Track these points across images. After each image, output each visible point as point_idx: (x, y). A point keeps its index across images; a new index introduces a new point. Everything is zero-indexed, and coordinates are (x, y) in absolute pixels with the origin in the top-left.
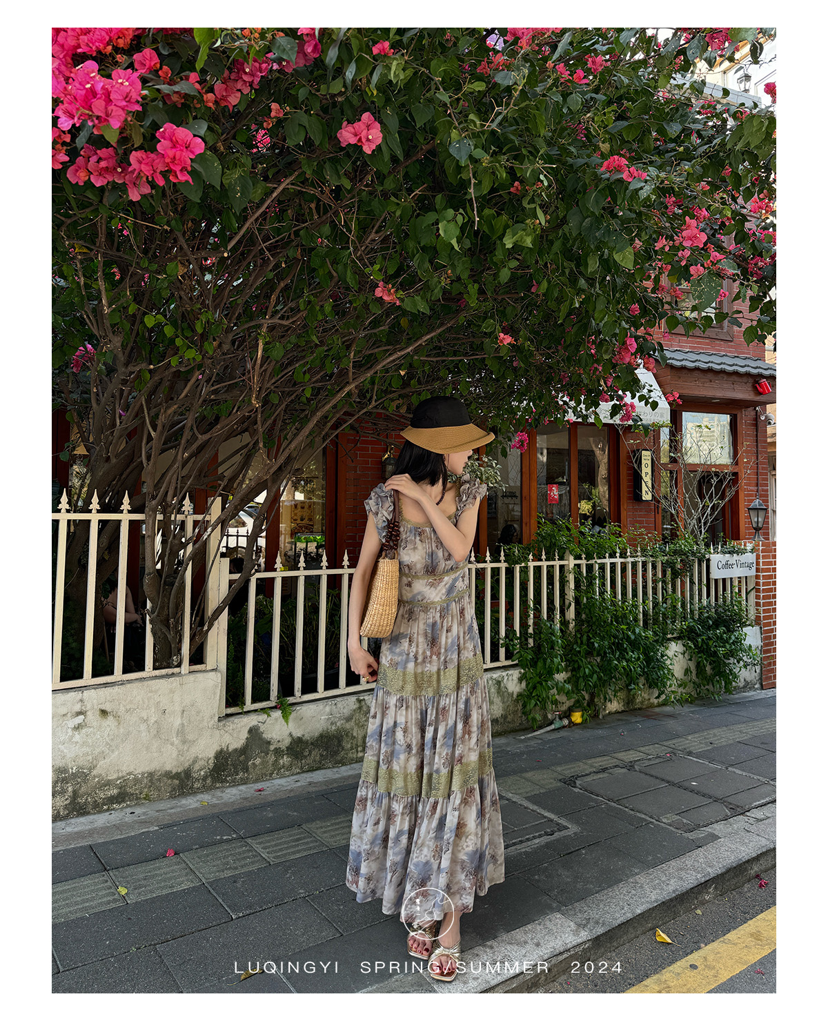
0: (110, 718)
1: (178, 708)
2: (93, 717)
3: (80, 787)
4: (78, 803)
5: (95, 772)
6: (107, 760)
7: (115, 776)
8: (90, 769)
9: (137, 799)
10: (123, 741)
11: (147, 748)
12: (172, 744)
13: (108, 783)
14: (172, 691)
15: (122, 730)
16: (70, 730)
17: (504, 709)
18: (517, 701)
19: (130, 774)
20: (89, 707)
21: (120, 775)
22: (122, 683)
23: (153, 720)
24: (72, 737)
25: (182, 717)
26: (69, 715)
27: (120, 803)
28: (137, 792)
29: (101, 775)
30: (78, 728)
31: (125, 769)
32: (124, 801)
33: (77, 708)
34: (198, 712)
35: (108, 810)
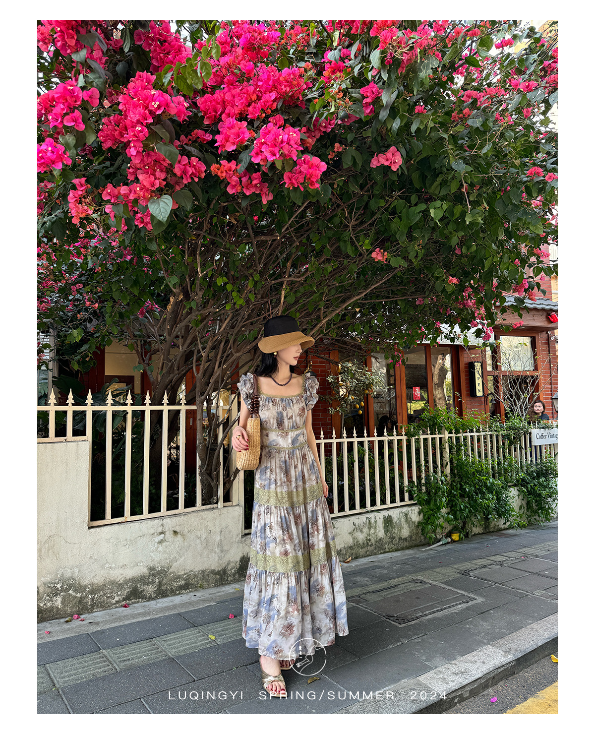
0: (179, 536)
1: (218, 530)
2: (169, 535)
3: (163, 579)
4: (162, 590)
5: (171, 570)
6: (178, 563)
7: (183, 573)
9: (196, 587)
10: (187, 551)
11: (201, 555)
12: (215, 553)
13: (179, 577)
14: (214, 519)
15: (186, 544)
16: (156, 544)
17: (410, 532)
18: (418, 526)
19: (191, 571)
20: (167, 529)
21: (186, 572)
22: (185, 514)
23: (204, 537)
24: (158, 547)
25: (220, 536)
26: (156, 534)
27: (186, 590)
28: (196, 583)
29: (174, 572)
30: (160, 542)
31: (188, 568)
32: (188, 588)
33: (160, 530)
34: (230, 532)
35: (179, 594)
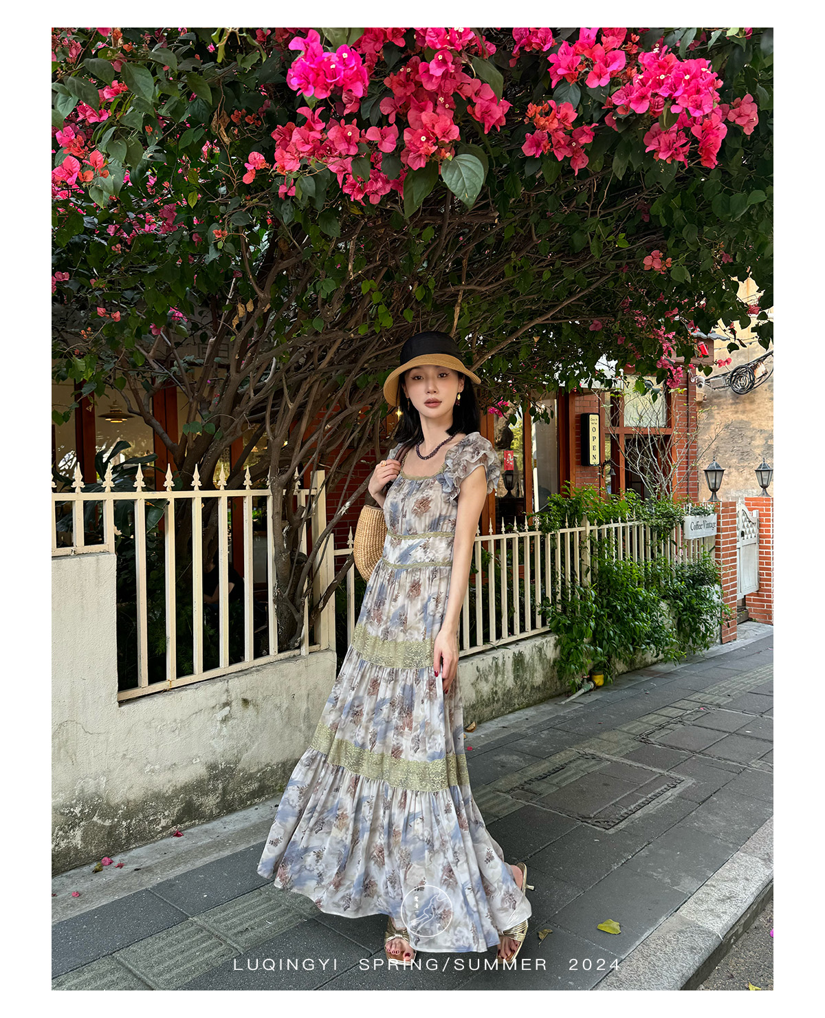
0: (251, 707)
1: (304, 692)
2: (237, 706)
3: (228, 783)
5: (240, 766)
6: (250, 752)
7: (255, 770)
8: (236, 763)
9: (274, 791)
10: (262, 732)
11: (281, 737)
12: (300, 731)
13: (251, 777)
14: (299, 674)
15: (260, 719)
16: (218, 724)
17: (544, 677)
19: (267, 765)
20: (233, 697)
21: (260, 767)
23: (285, 706)
24: (221, 730)
25: (308, 701)
26: (218, 706)
27: (259, 797)
28: (273, 784)
29: (244, 769)
30: (225, 720)
31: (264, 760)
33: (224, 699)
34: (320, 695)
